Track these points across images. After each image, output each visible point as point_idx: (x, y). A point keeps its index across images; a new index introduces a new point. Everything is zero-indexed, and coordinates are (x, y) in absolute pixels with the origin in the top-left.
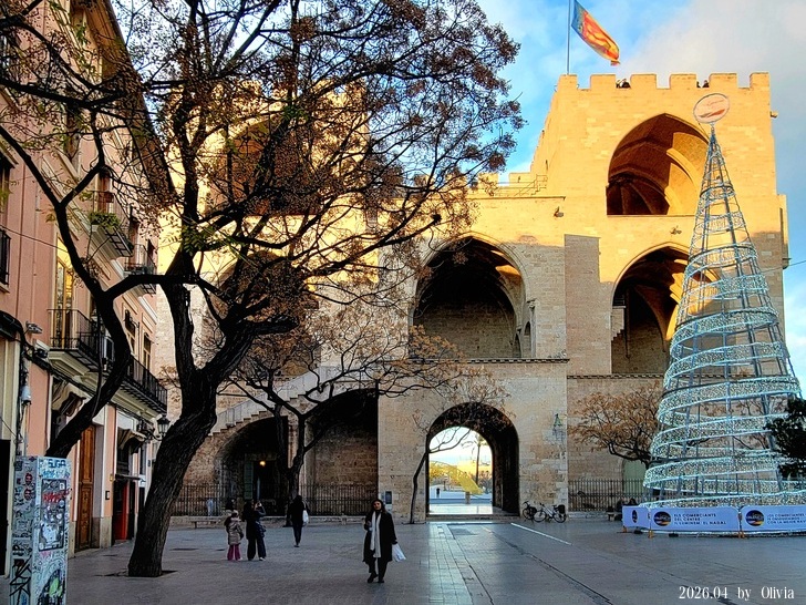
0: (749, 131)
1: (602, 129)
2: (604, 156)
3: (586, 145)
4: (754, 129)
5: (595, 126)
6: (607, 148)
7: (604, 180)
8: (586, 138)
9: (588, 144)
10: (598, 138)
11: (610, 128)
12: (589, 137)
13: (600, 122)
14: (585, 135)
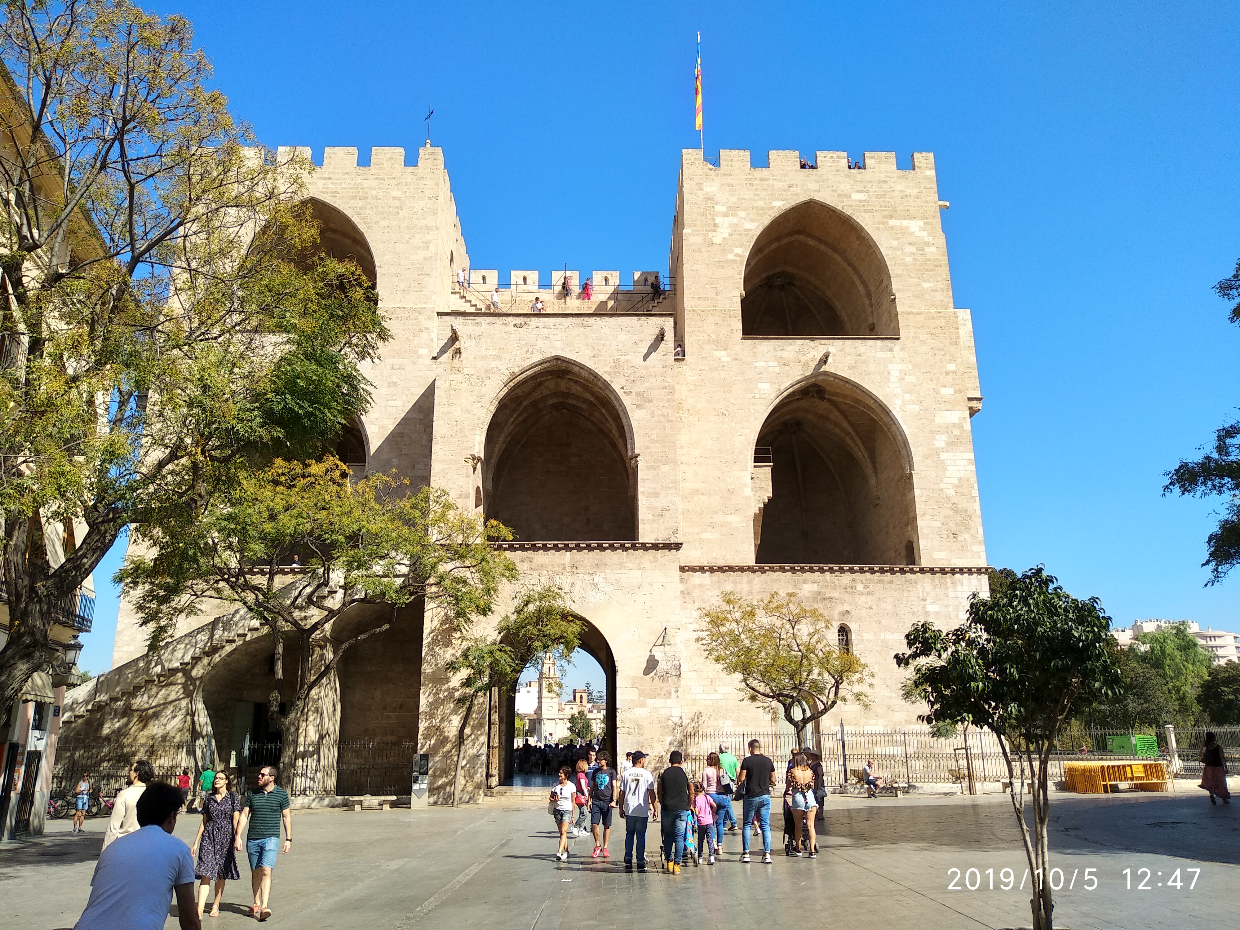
0: (915, 226)
1: (734, 220)
2: (737, 255)
3: (714, 240)
4: (921, 223)
5: (726, 216)
6: (741, 246)
7: (738, 288)
8: (715, 231)
9: (717, 240)
10: (730, 231)
11: (744, 218)
12: (718, 230)
13: (732, 211)
14: (713, 228)
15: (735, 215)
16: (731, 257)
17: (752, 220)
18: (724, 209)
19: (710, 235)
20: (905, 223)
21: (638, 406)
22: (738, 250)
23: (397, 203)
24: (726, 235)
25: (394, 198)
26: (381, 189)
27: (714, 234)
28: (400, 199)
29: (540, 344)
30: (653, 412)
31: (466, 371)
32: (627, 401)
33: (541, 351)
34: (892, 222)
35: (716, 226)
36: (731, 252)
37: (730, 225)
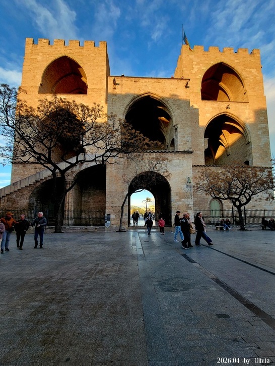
0: (253, 71)
6: (201, 74)
7: (200, 87)
9: (194, 72)
11: (202, 66)
15: (199, 65)
16: (198, 77)
17: (204, 67)
18: (196, 63)
19: (192, 70)
20: (250, 70)
22: (200, 76)
23: (93, 58)
24: (196, 71)
26: (87, 53)
28: (93, 57)
34: (247, 69)
35: (193, 68)
36: (198, 76)
37: (198, 68)
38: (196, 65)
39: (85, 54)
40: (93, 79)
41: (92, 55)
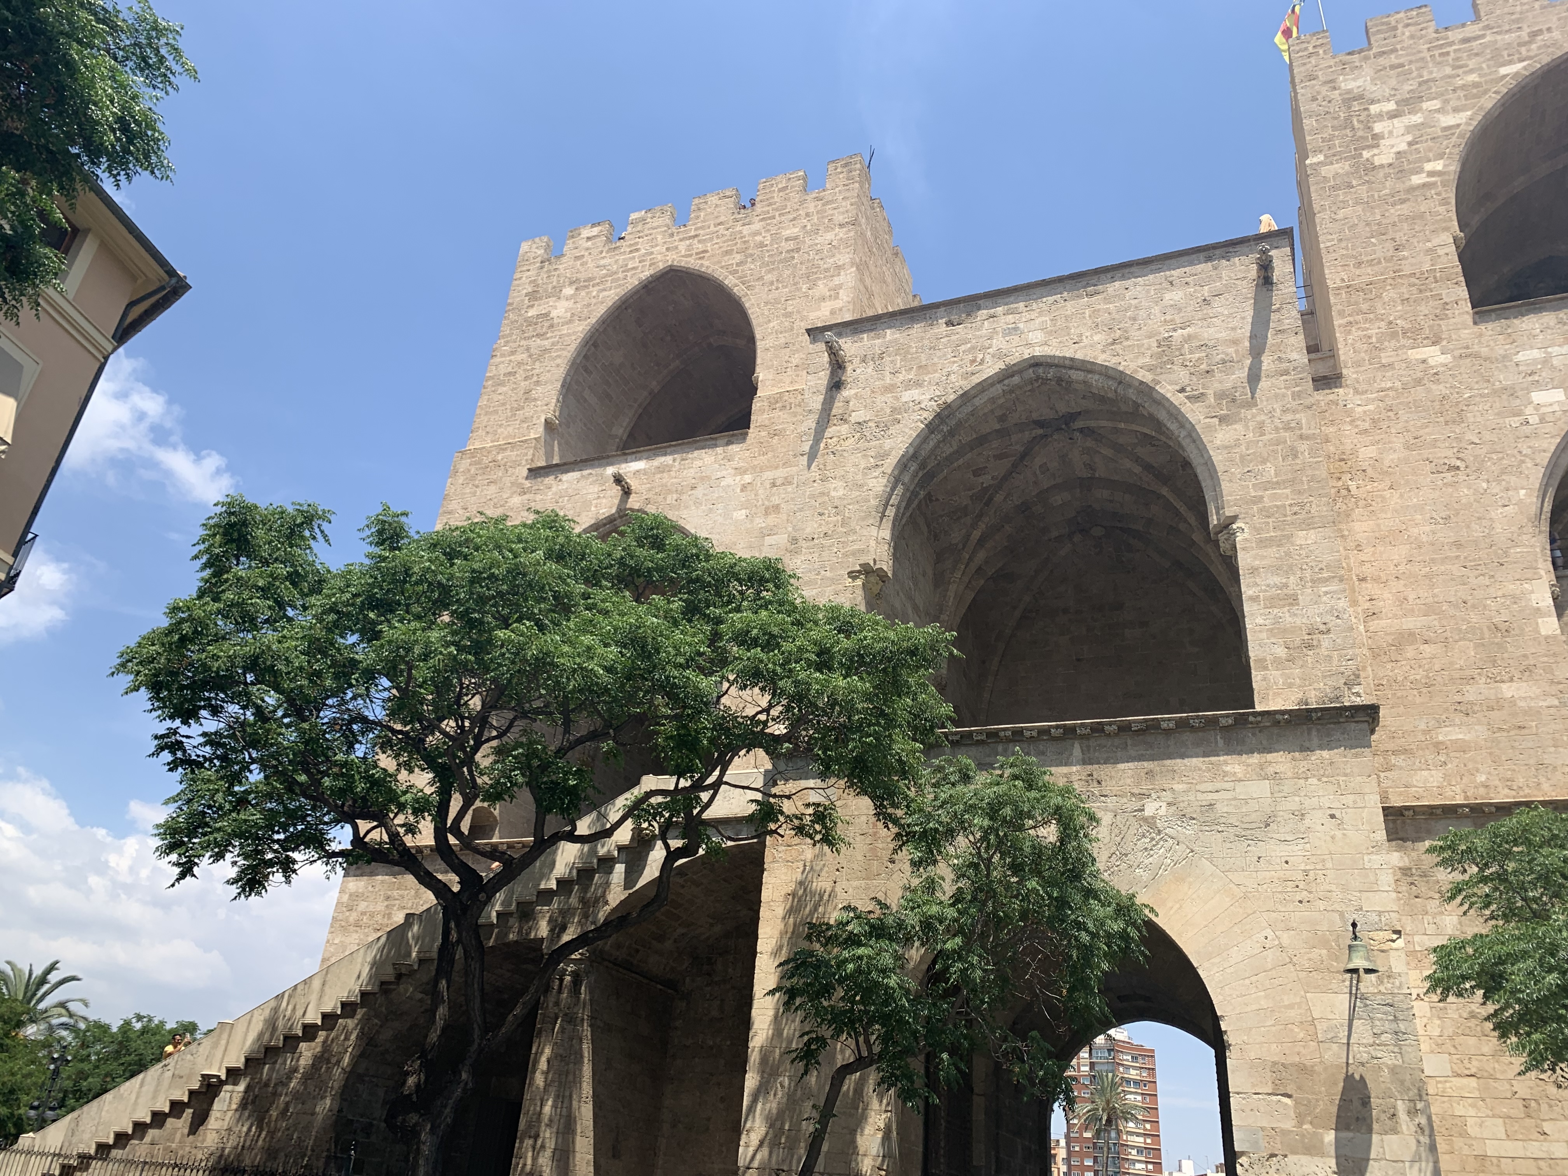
1: (1417, 118)
2: (1431, 174)
3: (1377, 161)
5: (1395, 116)
6: (1440, 156)
7: (1446, 229)
8: (1377, 146)
9: (1383, 156)
10: (1409, 138)
11: (1438, 111)
12: (1382, 142)
13: (1409, 104)
14: (1370, 142)
15: (1415, 111)
16: (1417, 180)
17: (1456, 110)
18: (1391, 106)
19: (1366, 154)
21: (1222, 419)
22: (1438, 165)
23: (791, 245)
24: (1403, 147)
25: (787, 240)
26: (769, 230)
27: (1376, 151)
28: (796, 238)
29: (999, 342)
30: (1261, 426)
31: (855, 417)
32: (1195, 414)
33: (999, 355)
35: (1376, 137)
36: (1419, 171)
37: (1409, 129)
38: (1393, 115)
39: (758, 238)
40: (786, 345)
41: (787, 233)
